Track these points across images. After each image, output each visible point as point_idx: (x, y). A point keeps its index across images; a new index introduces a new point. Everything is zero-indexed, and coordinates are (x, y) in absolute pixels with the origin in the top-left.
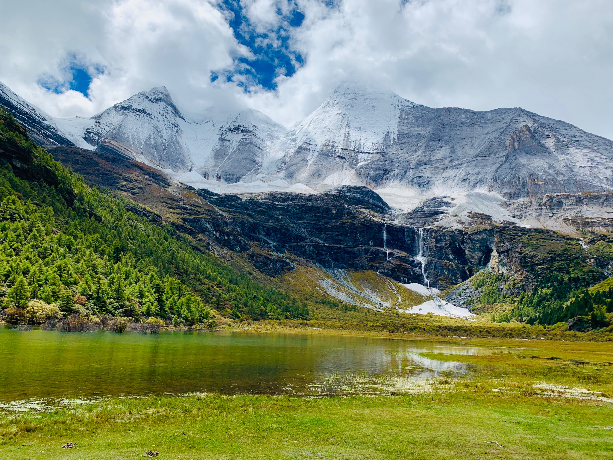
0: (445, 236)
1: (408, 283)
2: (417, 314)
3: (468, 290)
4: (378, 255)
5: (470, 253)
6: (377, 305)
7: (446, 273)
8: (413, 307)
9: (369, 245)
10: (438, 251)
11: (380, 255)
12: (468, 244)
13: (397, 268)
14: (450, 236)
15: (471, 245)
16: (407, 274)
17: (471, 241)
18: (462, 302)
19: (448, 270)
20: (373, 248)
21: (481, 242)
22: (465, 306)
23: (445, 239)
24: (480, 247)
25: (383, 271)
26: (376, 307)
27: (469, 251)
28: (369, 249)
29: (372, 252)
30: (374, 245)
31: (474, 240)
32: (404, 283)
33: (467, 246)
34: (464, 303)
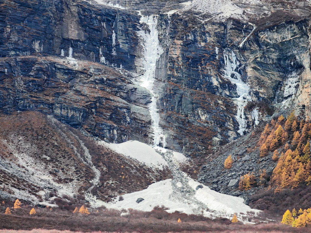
0: (204, 33)
1: (120, 141)
2: (131, 210)
3: (247, 157)
4: (53, 75)
5: (257, 74)
6: (42, 193)
7: (203, 118)
8: (125, 196)
9: (32, 51)
10: (189, 67)
11: (59, 75)
12: (252, 52)
13: (96, 108)
14: (216, 34)
15: (259, 54)
16: (118, 122)
17: (259, 46)
18: (233, 182)
19: (208, 112)
20: (41, 59)
21: (281, 50)
22: (237, 192)
23: (205, 41)
24: (279, 60)
25: (64, 113)
26: (39, 197)
27: (254, 68)
28: (34, 62)
29: (39, 70)
30: (45, 53)
31: (267, 44)
32: (111, 140)
33: (252, 57)
34: (237, 186)
